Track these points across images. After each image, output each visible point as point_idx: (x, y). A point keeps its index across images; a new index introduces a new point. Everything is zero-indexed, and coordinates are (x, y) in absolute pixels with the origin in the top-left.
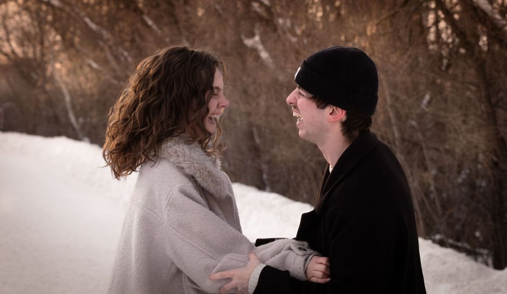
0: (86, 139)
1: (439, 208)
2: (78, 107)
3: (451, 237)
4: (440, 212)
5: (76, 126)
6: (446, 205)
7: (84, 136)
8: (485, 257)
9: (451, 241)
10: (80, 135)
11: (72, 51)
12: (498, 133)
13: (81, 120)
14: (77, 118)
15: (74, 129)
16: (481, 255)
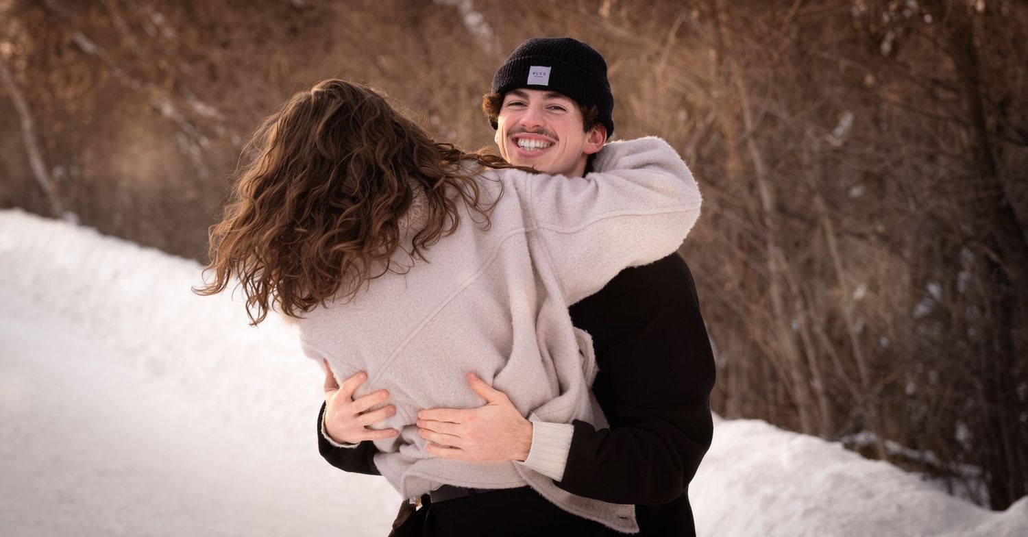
0: (71, 217)
1: (864, 370)
2: (52, 143)
3: (895, 439)
4: (866, 381)
5: (49, 186)
6: (882, 364)
7: (67, 208)
8: (973, 484)
9: (894, 447)
10: (57, 207)
11: (37, 14)
12: (1001, 197)
13: (59, 172)
14: (49, 165)
15: (42, 193)
16: (964, 479)
